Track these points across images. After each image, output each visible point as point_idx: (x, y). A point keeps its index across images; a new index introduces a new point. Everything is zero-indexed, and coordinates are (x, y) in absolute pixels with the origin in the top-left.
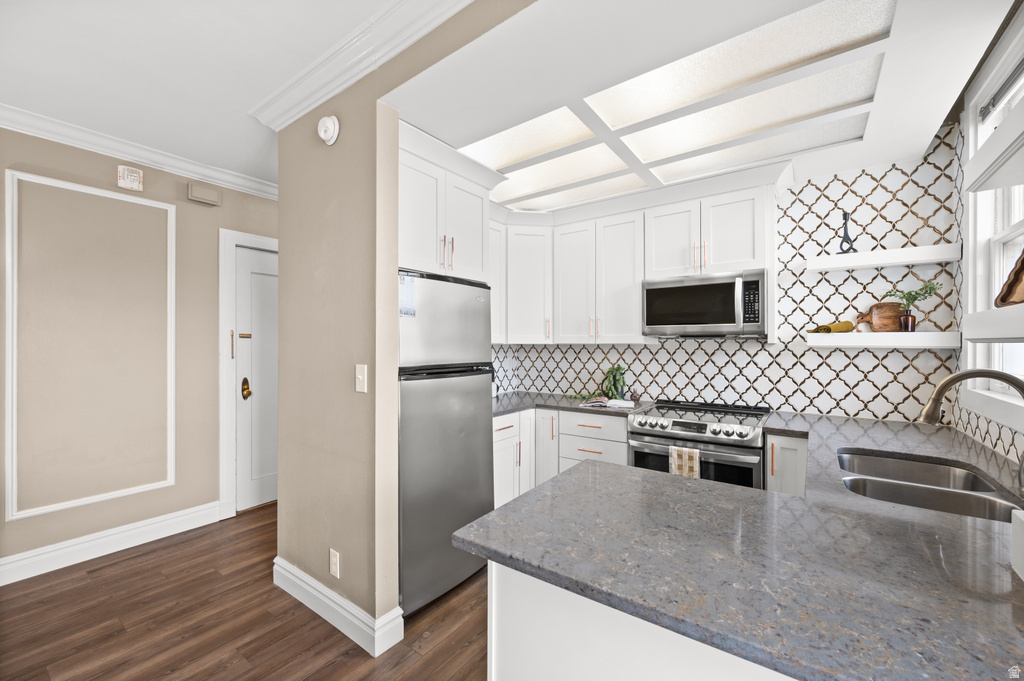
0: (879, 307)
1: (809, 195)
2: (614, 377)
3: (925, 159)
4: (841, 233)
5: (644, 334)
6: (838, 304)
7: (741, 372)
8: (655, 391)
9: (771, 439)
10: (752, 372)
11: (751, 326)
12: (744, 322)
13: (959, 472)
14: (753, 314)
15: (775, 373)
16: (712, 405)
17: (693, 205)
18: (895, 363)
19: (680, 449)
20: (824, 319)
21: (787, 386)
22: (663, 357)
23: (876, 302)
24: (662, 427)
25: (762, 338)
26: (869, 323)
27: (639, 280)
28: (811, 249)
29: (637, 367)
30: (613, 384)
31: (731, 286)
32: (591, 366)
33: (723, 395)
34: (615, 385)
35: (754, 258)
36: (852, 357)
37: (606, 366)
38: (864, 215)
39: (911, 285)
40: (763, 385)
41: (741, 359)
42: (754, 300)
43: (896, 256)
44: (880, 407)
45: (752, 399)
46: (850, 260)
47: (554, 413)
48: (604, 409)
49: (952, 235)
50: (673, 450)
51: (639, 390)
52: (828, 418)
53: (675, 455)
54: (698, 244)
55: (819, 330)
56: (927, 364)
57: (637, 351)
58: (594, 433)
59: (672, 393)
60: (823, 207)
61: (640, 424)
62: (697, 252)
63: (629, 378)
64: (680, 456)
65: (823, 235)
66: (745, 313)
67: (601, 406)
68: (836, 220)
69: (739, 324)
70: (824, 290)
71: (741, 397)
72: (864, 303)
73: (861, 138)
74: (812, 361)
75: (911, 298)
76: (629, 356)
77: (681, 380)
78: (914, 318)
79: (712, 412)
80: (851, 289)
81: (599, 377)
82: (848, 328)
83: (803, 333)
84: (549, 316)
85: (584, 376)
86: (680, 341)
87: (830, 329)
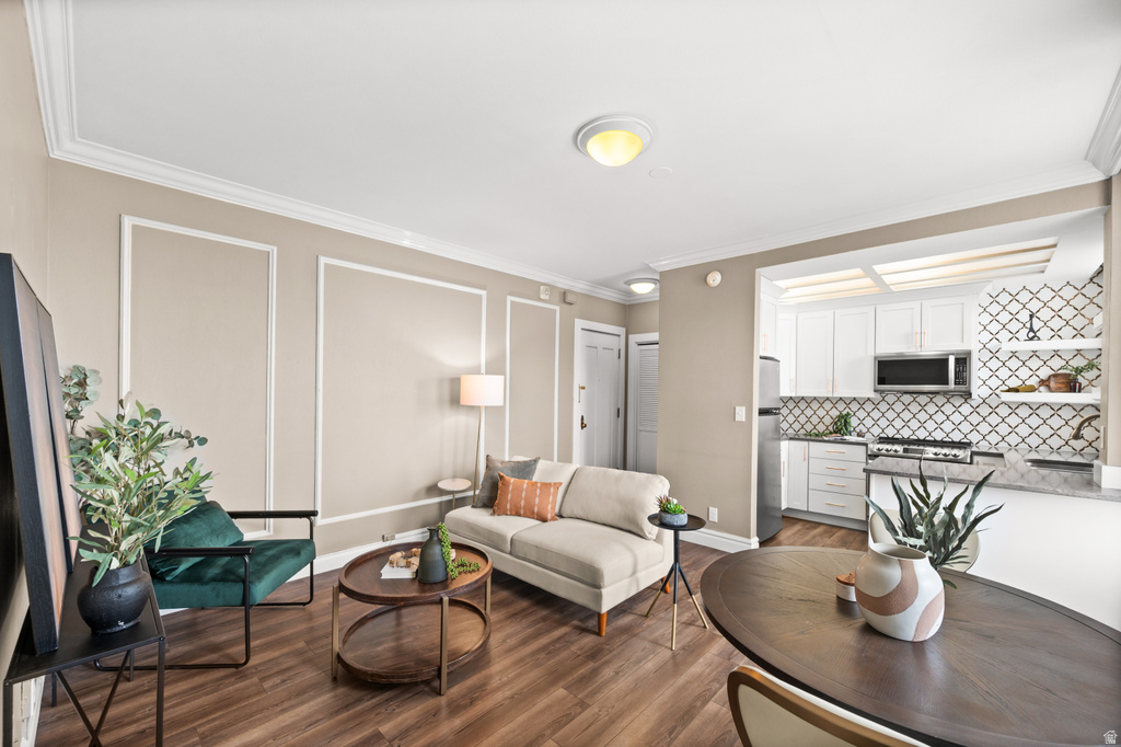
0: (1054, 376)
1: (1004, 299)
2: (845, 421)
3: (1091, 280)
4: (1028, 325)
5: (875, 391)
6: (1024, 373)
7: (948, 418)
8: (876, 431)
11: (962, 387)
12: (955, 384)
14: (962, 378)
15: (975, 419)
16: (924, 440)
17: (917, 305)
20: (1014, 383)
22: (884, 407)
23: (1053, 372)
24: (896, 451)
25: (967, 395)
26: (1048, 386)
27: (871, 354)
28: (1004, 335)
29: (862, 414)
30: (841, 427)
31: (946, 361)
32: (821, 413)
33: (933, 434)
34: (845, 426)
35: (963, 341)
36: (1034, 409)
37: (835, 413)
38: (1045, 314)
39: (1079, 362)
40: (965, 427)
41: (948, 409)
42: (963, 370)
43: (1068, 344)
45: (957, 437)
46: (1034, 345)
47: (806, 443)
48: (843, 441)
51: (864, 430)
52: (1017, 450)
54: (919, 331)
55: (1010, 390)
57: (862, 403)
58: (840, 456)
59: (890, 432)
60: (1014, 307)
61: (879, 450)
62: (919, 336)
63: (854, 422)
65: (1014, 326)
66: (956, 378)
68: (1024, 316)
69: (952, 386)
70: (1014, 364)
71: (947, 435)
72: (1045, 373)
73: (1042, 272)
74: (1004, 411)
75: (1079, 371)
76: (855, 406)
77: (898, 423)
78: (1080, 384)
79: (924, 443)
80: (1034, 363)
81: (828, 420)
82: (1032, 389)
83: (997, 392)
84: (793, 376)
85: (815, 420)
86: (899, 396)
87: (1019, 390)
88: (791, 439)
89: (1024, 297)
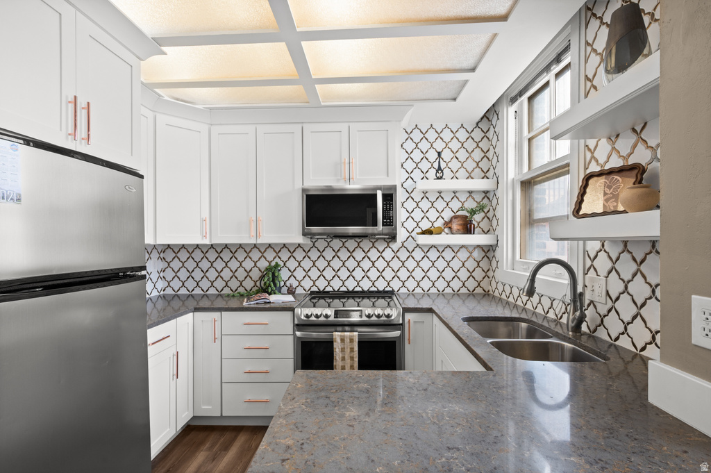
0: (456, 217)
1: (417, 136)
2: (273, 274)
3: (477, 124)
4: (436, 165)
5: (304, 234)
6: (433, 215)
7: (373, 264)
8: (307, 284)
9: (408, 316)
10: (381, 264)
11: (387, 229)
12: (383, 225)
13: (524, 325)
14: (389, 220)
15: (396, 264)
16: (353, 292)
17: (343, 127)
18: (463, 255)
19: (343, 334)
20: (425, 225)
21: (403, 274)
22: (314, 254)
23: (453, 214)
24: (327, 316)
25: (393, 238)
26: (450, 228)
27: (299, 186)
28: (417, 175)
29: (292, 264)
30: (269, 281)
31: (375, 196)
32: (248, 264)
33: (361, 284)
34: (273, 281)
35: (388, 176)
36: (441, 249)
37: (263, 264)
38: (447, 155)
39: (470, 204)
40: (388, 274)
41: (374, 254)
42: (390, 208)
43: (464, 184)
44: (456, 284)
45: (381, 285)
46: (440, 185)
47: (216, 315)
48: (268, 306)
49: (490, 174)
50: (337, 335)
51: (295, 284)
53: (338, 340)
54: (347, 161)
55: (424, 233)
56: (477, 254)
57: (291, 249)
58: (260, 329)
59: (322, 284)
60: (424, 145)
61: (307, 316)
62: (347, 166)
63: (284, 274)
64: (343, 340)
65: (425, 165)
66: (384, 218)
67: (265, 303)
68: (432, 156)
69: (380, 227)
70: (425, 205)
71: (373, 284)
72: (447, 215)
73: (455, 99)
74: (418, 254)
75: (473, 212)
76: (285, 255)
77: (329, 274)
78: (474, 225)
79: (353, 298)
80: (440, 205)
82: (440, 232)
83: (413, 234)
84: (206, 214)
86: (329, 240)
87: (429, 232)
88: (197, 309)
89: (432, 135)
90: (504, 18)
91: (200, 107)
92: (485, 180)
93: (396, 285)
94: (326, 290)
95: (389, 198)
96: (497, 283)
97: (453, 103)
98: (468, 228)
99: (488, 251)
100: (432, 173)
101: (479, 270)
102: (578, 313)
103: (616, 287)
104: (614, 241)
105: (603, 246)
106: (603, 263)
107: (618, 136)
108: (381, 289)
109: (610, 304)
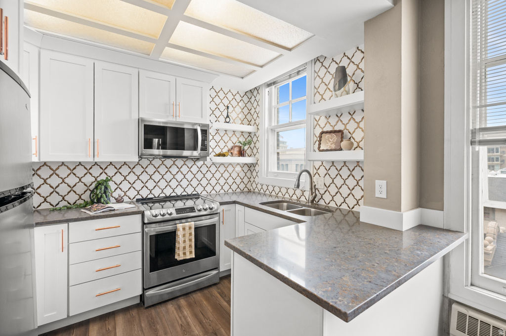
0: (235, 146)
1: (213, 93)
3: (246, 93)
5: (139, 155)
6: (222, 144)
7: (184, 177)
8: (132, 193)
9: (224, 207)
10: (190, 176)
11: (203, 153)
12: (201, 150)
13: (285, 204)
14: (205, 148)
15: (199, 176)
16: (170, 197)
17: (173, 79)
18: (238, 169)
19: (184, 224)
20: (218, 151)
21: (204, 182)
23: (233, 145)
24: (170, 214)
26: (232, 153)
27: (136, 117)
29: (118, 178)
33: (176, 190)
35: (202, 117)
36: (226, 167)
39: (242, 140)
40: (195, 183)
42: (205, 139)
43: (238, 127)
44: (234, 187)
47: (64, 226)
48: (113, 213)
50: (180, 226)
52: (219, 195)
53: (181, 229)
54: (175, 103)
56: (246, 169)
57: (118, 167)
59: (145, 193)
60: (217, 100)
61: (155, 216)
62: (175, 107)
64: (184, 229)
65: (217, 113)
66: (201, 145)
67: (111, 210)
69: (198, 151)
70: (218, 138)
71: (184, 190)
72: (230, 145)
73: (243, 78)
74: (213, 169)
75: (244, 144)
76: (111, 171)
77: (151, 184)
78: (245, 152)
80: (226, 138)
81: (80, 188)
82: (225, 155)
85: (63, 190)
86: (151, 159)
87: (219, 155)
88: (39, 225)
89: (221, 95)
90: (290, 50)
91: (33, 29)
92: (249, 126)
93: (199, 190)
94: (148, 197)
95: (205, 132)
96: (257, 185)
97: (241, 79)
98: (241, 153)
99: (251, 167)
100: (222, 119)
101: (246, 177)
102: (314, 194)
103: (328, 181)
104: (327, 162)
105: (322, 163)
106: (322, 171)
107: (330, 116)
108: (190, 193)
109: (326, 189)
